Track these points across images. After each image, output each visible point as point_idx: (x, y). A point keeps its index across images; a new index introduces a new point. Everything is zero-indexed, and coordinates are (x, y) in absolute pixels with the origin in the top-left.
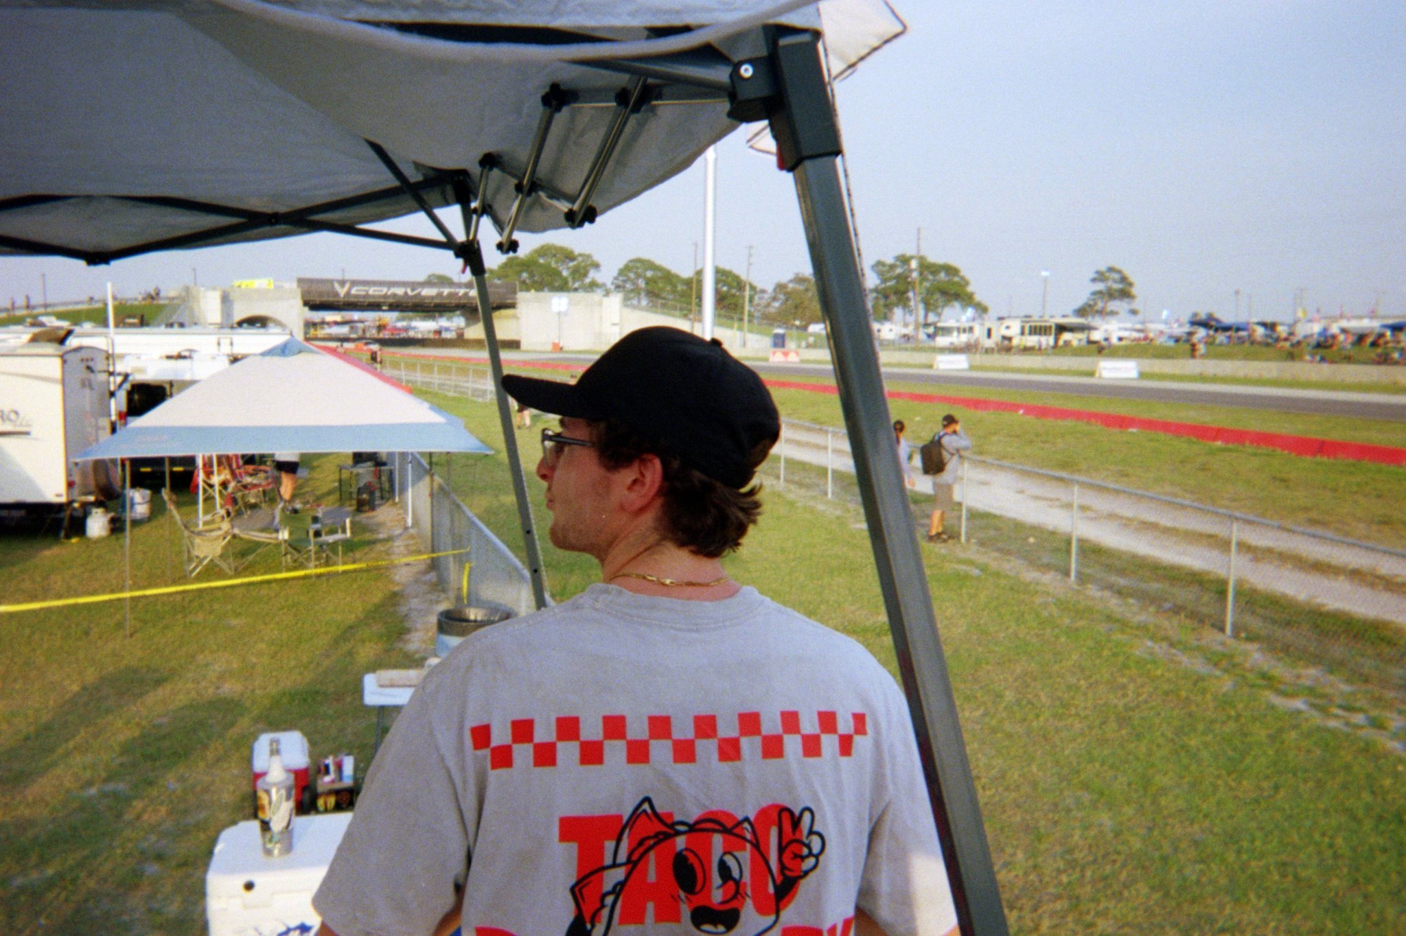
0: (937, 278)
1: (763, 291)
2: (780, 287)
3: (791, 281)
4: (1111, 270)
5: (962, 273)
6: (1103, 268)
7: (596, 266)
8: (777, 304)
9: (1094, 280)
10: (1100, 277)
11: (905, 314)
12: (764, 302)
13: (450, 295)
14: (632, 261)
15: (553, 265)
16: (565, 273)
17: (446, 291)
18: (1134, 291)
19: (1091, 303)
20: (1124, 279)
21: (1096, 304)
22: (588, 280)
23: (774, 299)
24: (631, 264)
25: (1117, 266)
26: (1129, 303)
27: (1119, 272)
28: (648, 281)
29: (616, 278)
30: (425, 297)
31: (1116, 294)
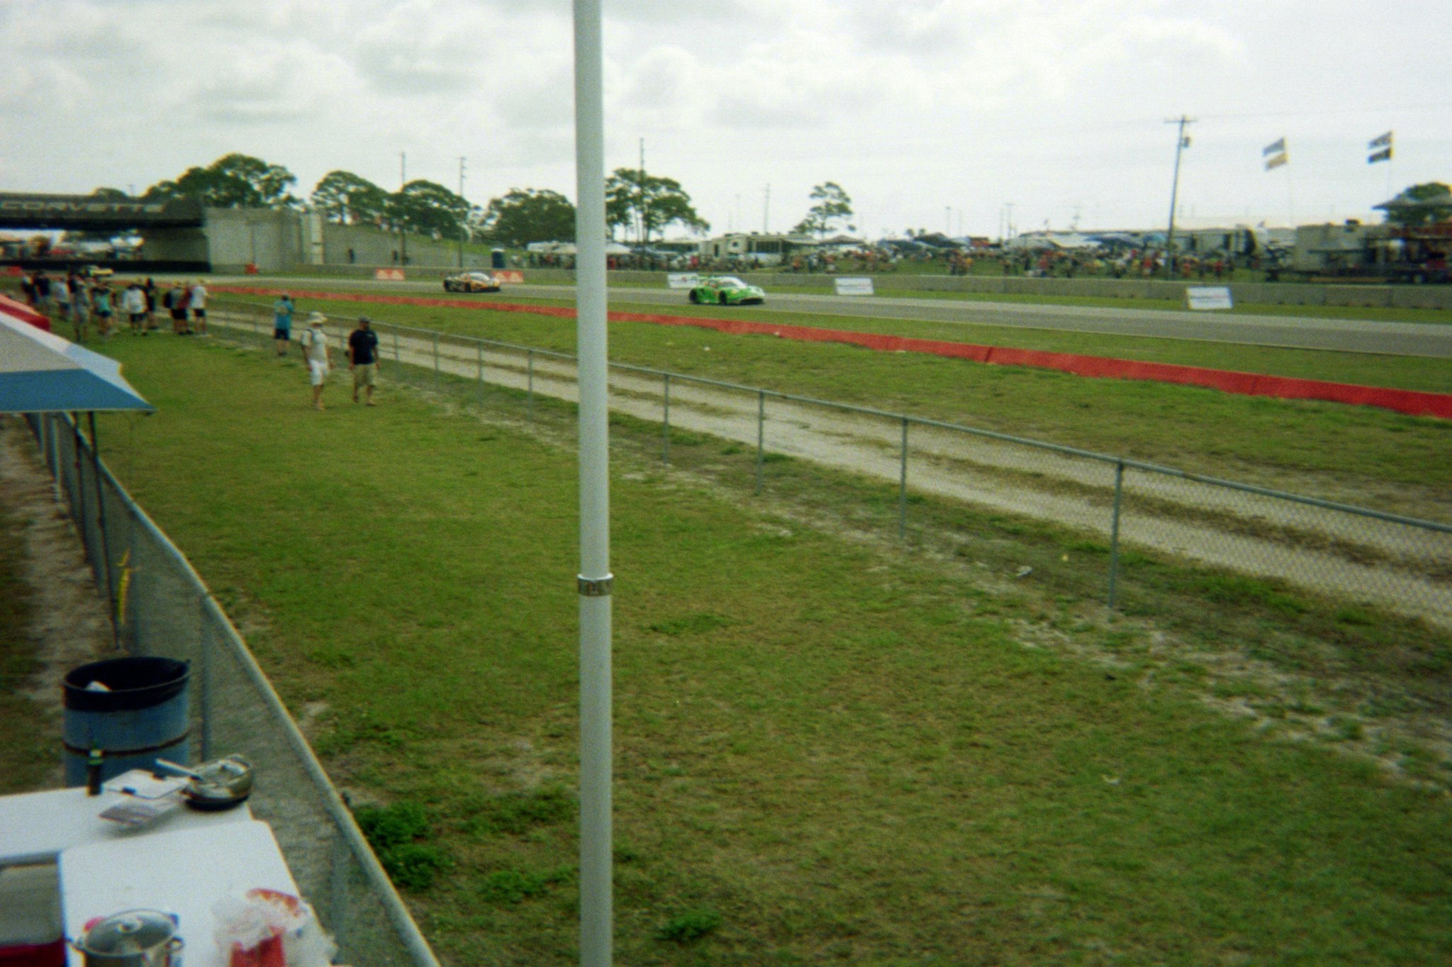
0: (658, 192)
1: (477, 208)
2: (496, 203)
3: (507, 197)
4: (829, 185)
5: (683, 188)
6: (822, 184)
7: (291, 179)
8: (492, 222)
9: (813, 196)
10: (819, 192)
11: (626, 231)
12: (477, 220)
13: (121, 210)
14: (332, 174)
15: (243, 178)
16: (257, 187)
17: (116, 206)
18: (851, 207)
19: (811, 219)
20: (842, 194)
21: (815, 220)
22: (283, 196)
23: (490, 216)
24: (331, 178)
25: (835, 182)
26: (847, 219)
27: (836, 187)
28: (352, 196)
29: (315, 194)
30: (92, 213)
31: (835, 210)
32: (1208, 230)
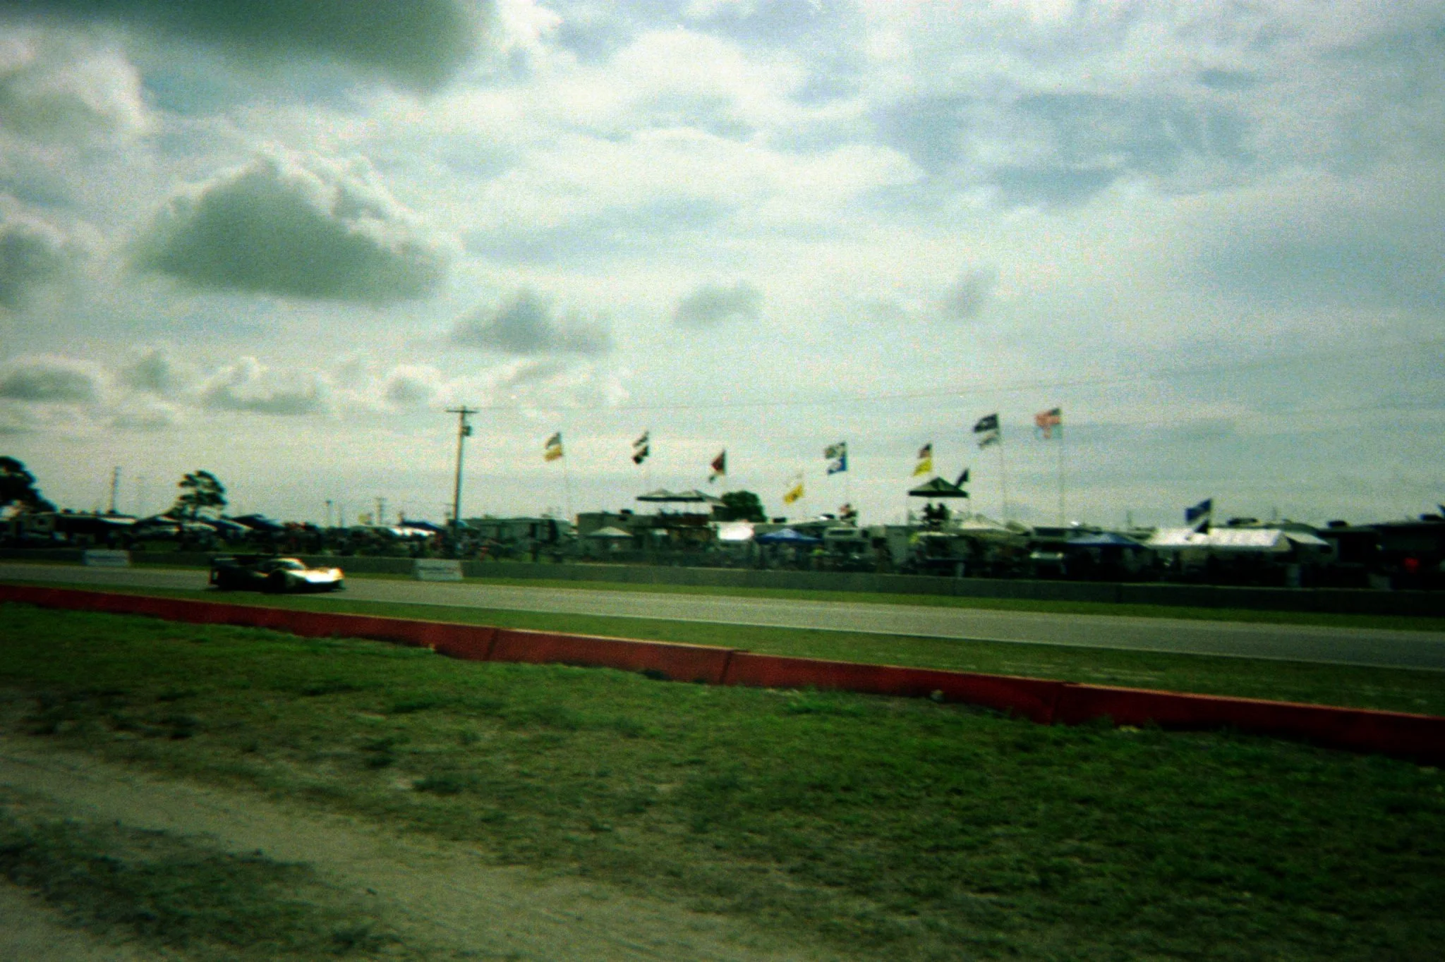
4: (202, 474)
5: (27, 469)
6: (192, 471)
9: (183, 484)
10: (189, 481)
18: (225, 497)
19: (181, 507)
20: (215, 485)
21: (185, 508)
25: (209, 470)
26: (219, 509)
27: (210, 477)
31: (207, 500)
32: (517, 519)
